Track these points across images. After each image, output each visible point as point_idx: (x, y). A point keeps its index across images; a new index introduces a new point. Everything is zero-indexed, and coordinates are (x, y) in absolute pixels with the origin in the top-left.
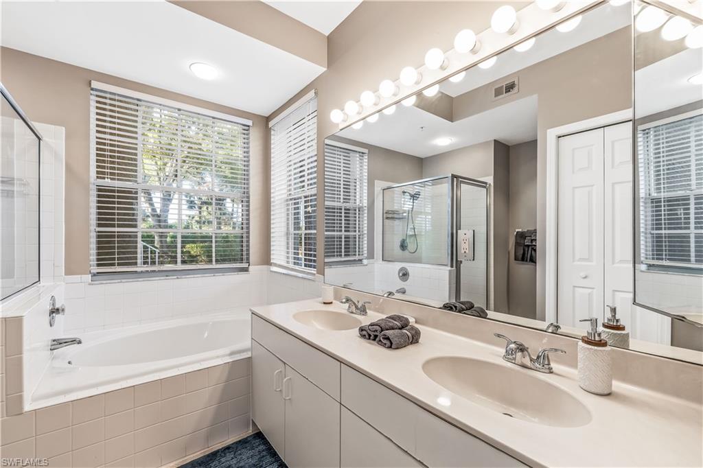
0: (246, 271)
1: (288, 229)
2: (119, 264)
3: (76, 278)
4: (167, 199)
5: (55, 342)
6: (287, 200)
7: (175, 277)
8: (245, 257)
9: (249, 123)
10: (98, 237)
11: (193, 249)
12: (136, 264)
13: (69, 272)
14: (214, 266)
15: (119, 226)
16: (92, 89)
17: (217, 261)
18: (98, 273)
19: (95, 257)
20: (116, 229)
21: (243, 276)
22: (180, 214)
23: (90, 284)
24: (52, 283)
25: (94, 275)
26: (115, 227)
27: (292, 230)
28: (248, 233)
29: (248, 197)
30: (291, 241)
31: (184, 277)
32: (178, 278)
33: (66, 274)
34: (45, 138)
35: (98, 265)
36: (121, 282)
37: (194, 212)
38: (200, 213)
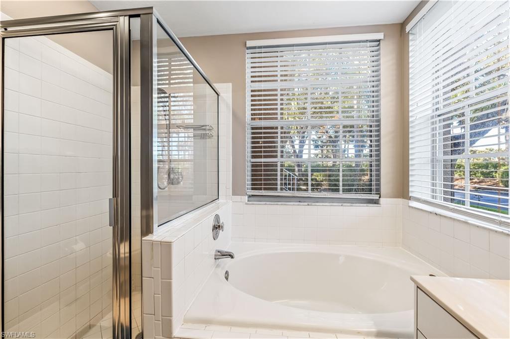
0: (375, 203)
1: (433, 154)
2: (265, 189)
3: (238, 198)
4: (302, 143)
5: (219, 254)
6: (432, 117)
7: (306, 204)
8: (374, 187)
9: (380, 36)
10: (253, 166)
11: (319, 177)
12: (276, 189)
13: (235, 193)
14: (341, 195)
15: (265, 157)
16: (248, 48)
17: (344, 191)
18: (252, 195)
19: (250, 182)
20: (263, 160)
21: (372, 208)
22: (309, 154)
23: (246, 204)
24: (225, 201)
25: (250, 196)
26: (262, 158)
27: (440, 155)
28: (379, 161)
29: (379, 121)
30: (440, 170)
31: (314, 204)
32: (308, 205)
33: (233, 195)
34: (221, 94)
35: (253, 189)
36: (266, 204)
37: (318, 151)
38: (322, 151)
